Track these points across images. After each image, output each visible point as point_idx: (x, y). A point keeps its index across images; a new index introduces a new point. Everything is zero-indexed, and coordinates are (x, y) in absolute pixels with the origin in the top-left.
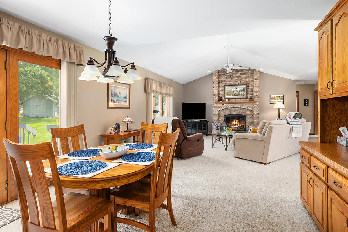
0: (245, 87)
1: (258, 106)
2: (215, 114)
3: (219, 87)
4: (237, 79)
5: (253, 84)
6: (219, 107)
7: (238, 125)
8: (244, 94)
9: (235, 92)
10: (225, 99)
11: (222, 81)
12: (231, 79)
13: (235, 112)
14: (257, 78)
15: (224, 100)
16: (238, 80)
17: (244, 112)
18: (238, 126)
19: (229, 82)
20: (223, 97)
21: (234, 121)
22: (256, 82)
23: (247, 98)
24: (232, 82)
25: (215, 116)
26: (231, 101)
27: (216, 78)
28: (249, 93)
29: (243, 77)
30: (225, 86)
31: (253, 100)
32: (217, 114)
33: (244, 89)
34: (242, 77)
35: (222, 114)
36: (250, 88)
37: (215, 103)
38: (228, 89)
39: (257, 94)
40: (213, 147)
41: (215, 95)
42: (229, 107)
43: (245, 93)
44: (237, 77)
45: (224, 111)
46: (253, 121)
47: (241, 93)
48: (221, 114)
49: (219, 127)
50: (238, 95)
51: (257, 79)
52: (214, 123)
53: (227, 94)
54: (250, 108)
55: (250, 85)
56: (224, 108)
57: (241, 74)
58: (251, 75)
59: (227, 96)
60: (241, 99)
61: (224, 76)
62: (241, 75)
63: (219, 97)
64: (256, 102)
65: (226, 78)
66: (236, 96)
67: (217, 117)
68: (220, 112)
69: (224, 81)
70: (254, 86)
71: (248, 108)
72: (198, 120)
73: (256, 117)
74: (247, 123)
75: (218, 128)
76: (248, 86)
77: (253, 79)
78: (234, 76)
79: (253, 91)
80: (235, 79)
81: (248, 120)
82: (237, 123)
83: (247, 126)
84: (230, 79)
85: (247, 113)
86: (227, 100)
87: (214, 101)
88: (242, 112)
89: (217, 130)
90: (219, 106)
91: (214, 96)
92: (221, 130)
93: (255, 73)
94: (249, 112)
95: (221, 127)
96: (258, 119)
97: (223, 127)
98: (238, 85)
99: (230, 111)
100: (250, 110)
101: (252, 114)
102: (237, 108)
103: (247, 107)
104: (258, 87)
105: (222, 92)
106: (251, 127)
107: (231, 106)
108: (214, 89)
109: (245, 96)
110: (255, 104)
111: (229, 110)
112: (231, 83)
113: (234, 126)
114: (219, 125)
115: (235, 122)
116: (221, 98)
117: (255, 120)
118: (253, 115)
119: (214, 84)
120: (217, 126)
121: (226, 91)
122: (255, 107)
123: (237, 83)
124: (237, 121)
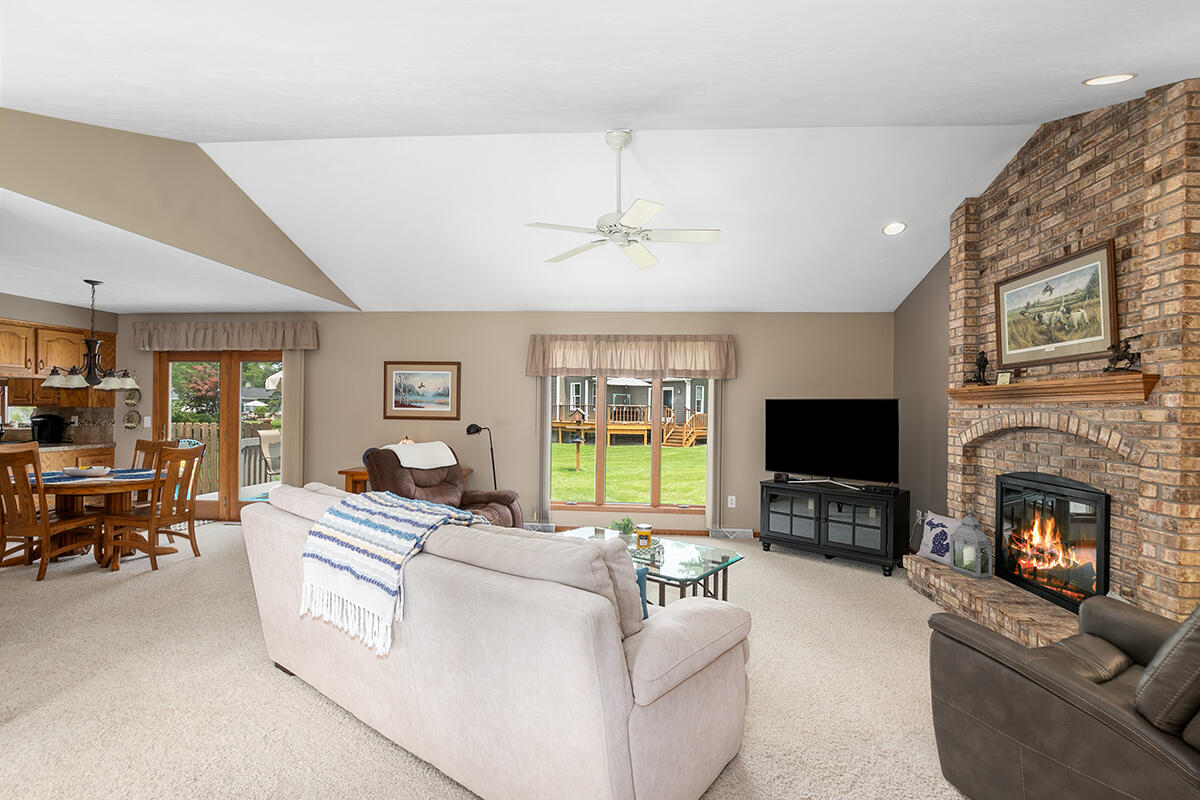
0: (1099, 263)
1: (1172, 419)
3: (979, 300)
4: (1059, 218)
7: (1053, 555)
8: (1094, 320)
9: (1046, 316)
10: (1000, 367)
13: (1048, 460)
15: (996, 375)
16: (1066, 227)
17: (1096, 467)
18: (1053, 564)
19: (1024, 256)
20: (991, 356)
21: (1037, 523)
22: (1166, 202)
24: (1036, 250)
26: (1023, 381)
29: (1097, 188)
30: (998, 285)
33: (1095, 281)
34: (1087, 194)
35: (991, 466)
38: (1012, 301)
41: (953, 353)
43: (1103, 313)
47: (1076, 316)
48: (988, 464)
50: (1059, 335)
53: (1011, 336)
54: (1116, 437)
56: (990, 426)
57: (1087, 169)
59: (1011, 354)
60: (1083, 365)
62: (1085, 182)
65: (1011, 231)
66: (1050, 348)
69: (1003, 255)
70: (1149, 239)
73: (1160, 521)
75: (938, 546)
80: (1052, 222)
84: (1027, 233)
85: (1117, 475)
86: (1005, 379)
88: (1085, 466)
89: (935, 557)
96: (1169, 543)
98: (1065, 257)
99: (1025, 447)
104: (1179, 244)
105: (992, 327)
109: (1104, 339)
110: (1152, 403)
112: (1030, 255)
113: (1034, 562)
116: (982, 364)
120: (940, 529)
121: (1005, 320)
122: (1151, 431)
123: (1059, 253)
124: (1050, 525)
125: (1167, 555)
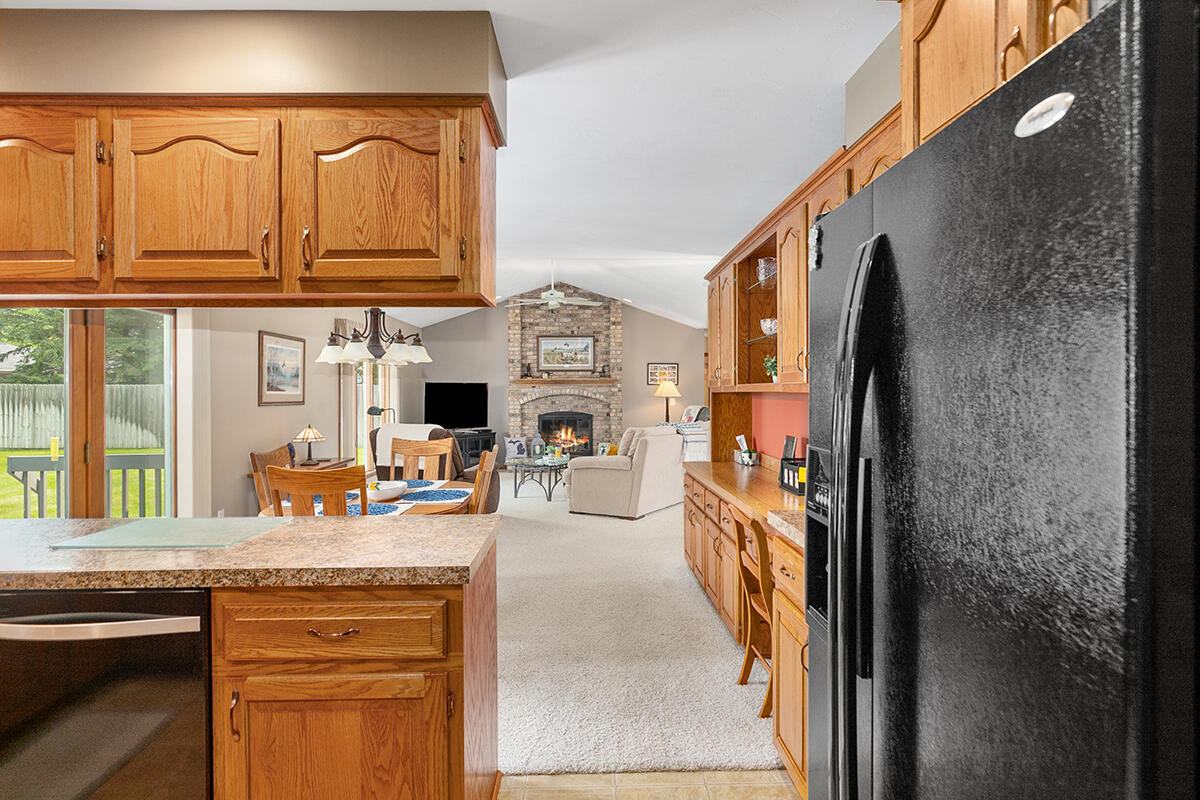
0: (590, 341)
1: (620, 391)
2: (512, 412)
3: (523, 340)
4: (569, 320)
5: (607, 336)
6: (524, 394)
7: (572, 441)
8: (586, 359)
9: (565, 354)
10: (539, 371)
11: (531, 324)
12: (555, 320)
13: (565, 406)
14: (619, 320)
15: (538, 374)
16: (572, 324)
17: (586, 407)
18: (572, 444)
19: (550, 328)
20: (534, 367)
21: (563, 431)
22: (617, 331)
23: (593, 372)
24: (557, 328)
25: (512, 419)
26: (554, 378)
27: (516, 316)
28: (600, 357)
29: (585, 316)
30: (538, 337)
31: (609, 376)
32: (517, 411)
33: (587, 347)
34: (581, 316)
35: (533, 413)
36: (602, 344)
37: (514, 382)
38: (547, 345)
39: (619, 361)
40: (516, 496)
41: (513, 362)
42: (551, 393)
43: (590, 357)
44: (570, 316)
45: (537, 403)
46: (610, 428)
47: (579, 357)
48: (530, 411)
49: (524, 447)
50: (571, 362)
51: (619, 323)
52: (509, 436)
53: (546, 359)
54: (602, 396)
55: (601, 338)
56: (538, 395)
58: (604, 312)
59: (544, 365)
60: (580, 373)
61: (537, 312)
62: (581, 312)
63: (523, 365)
64: (616, 380)
65: (543, 316)
66: (567, 366)
67: (519, 420)
68: (525, 407)
69: (537, 324)
70: (612, 340)
71: (598, 396)
72: (467, 431)
73: (617, 418)
74: (595, 435)
75: (520, 451)
76: (596, 341)
77: (608, 324)
78: (561, 312)
79: (608, 353)
80: (565, 320)
81: (598, 427)
82: (569, 437)
83: (595, 443)
84: (552, 320)
85: (594, 409)
86: (545, 376)
87: (511, 378)
88: (582, 407)
90: (523, 391)
91: (511, 365)
92: (529, 455)
93: (613, 309)
94: (599, 406)
95: (528, 446)
96: (619, 424)
97: (534, 446)
98: (572, 335)
99: (553, 403)
100: (602, 401)
101: (607, 410)
102: (571, 395)
103: (595, 394)
104: (620, 344)
105: (531, 353)
106: (604, 444)
107: (555, 392)
108: (511, 344)
109: (590, 366)
110: (613, 386)
111: (549, 403)
112: (555, 329)
113: (563, 445)
114: (523, 441)
115: (566, 433)
116: (529, 368)
117: (613, 427)
118: (608, 414)
119: (510, 332)
120: (518, 444)
121: (542, 352)
122: (613, 394)
123: (569, 332)
124: (570, 431)
125: (619, 427)
